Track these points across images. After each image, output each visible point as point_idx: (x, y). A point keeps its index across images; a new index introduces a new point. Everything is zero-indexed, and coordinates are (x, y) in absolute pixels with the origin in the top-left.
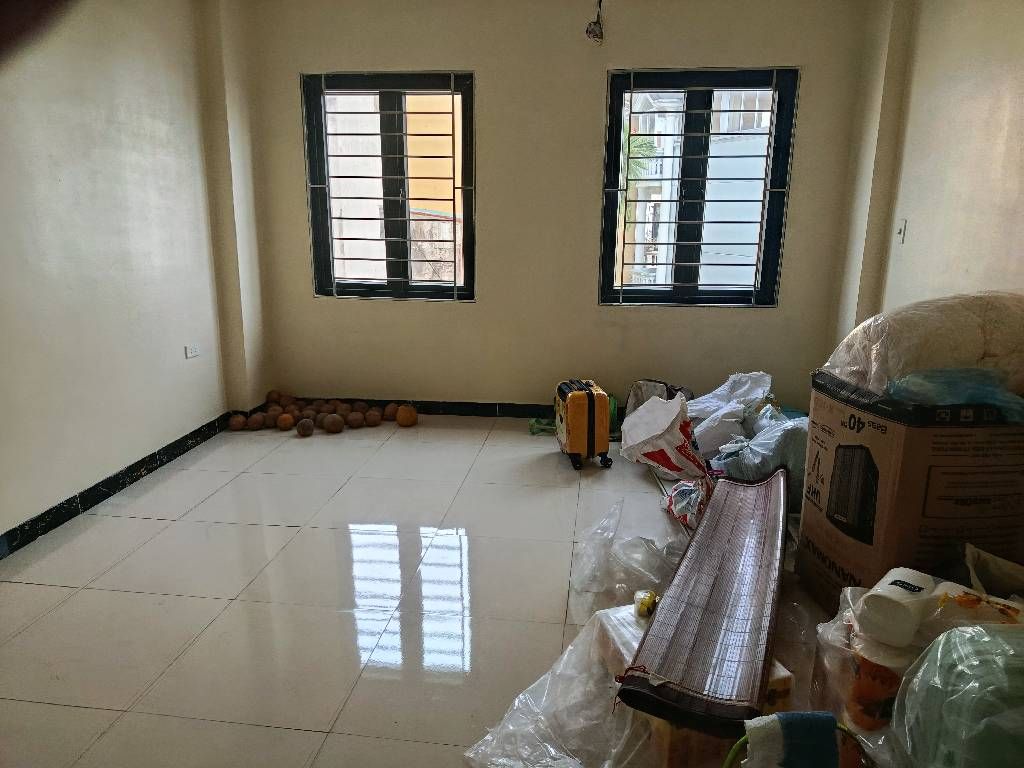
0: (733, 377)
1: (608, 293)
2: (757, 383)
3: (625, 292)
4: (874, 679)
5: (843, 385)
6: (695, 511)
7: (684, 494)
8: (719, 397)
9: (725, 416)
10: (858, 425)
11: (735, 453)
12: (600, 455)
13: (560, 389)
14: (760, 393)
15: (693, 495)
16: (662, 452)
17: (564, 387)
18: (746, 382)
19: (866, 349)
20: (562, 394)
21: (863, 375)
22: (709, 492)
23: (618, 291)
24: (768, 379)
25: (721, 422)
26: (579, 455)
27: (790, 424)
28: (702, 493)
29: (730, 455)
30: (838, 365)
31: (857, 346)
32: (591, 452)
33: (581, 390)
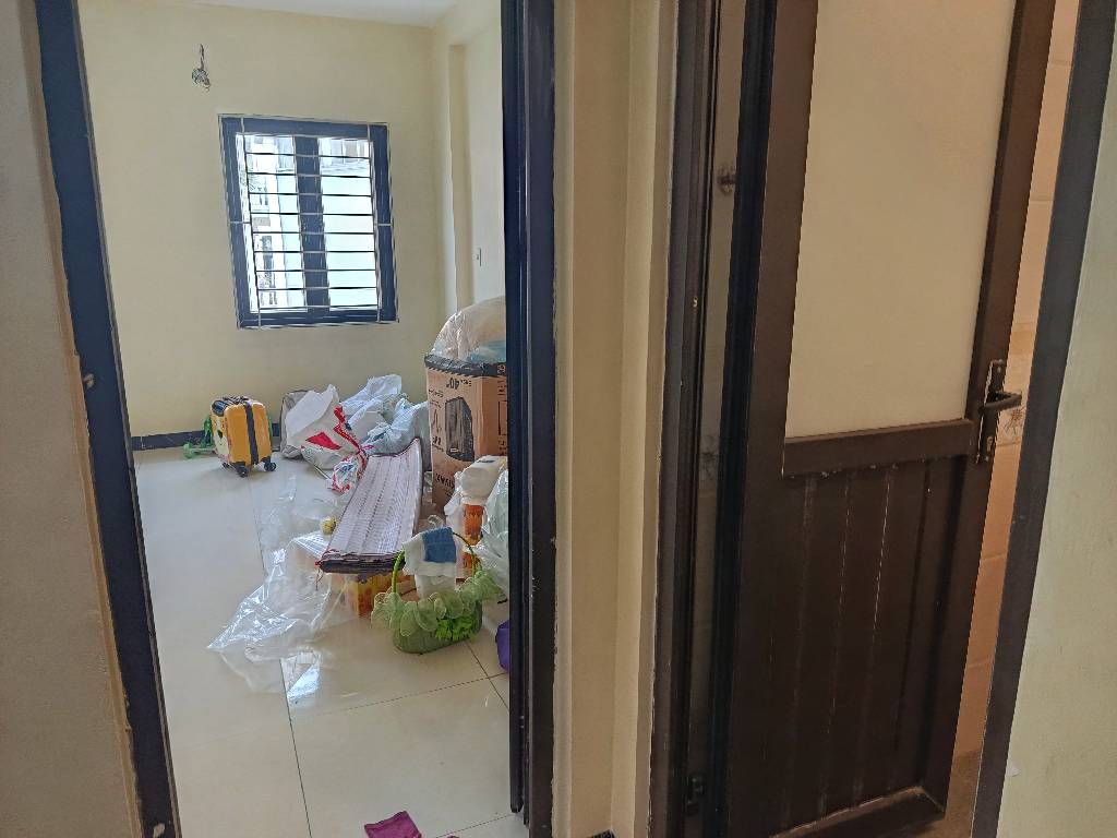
0: (371, 381)
1: (247, 319)
2: (391, 384)
3: (263, 315)
4: (473, 514)
5: (444, 361)
6: (355, 480)
7: (343, 470)
8: (362, 397)
9: (370, 409)
10: (455, 384)
11: (381, 436)
12: (264, 460)
13: (214, 406)
14: (395, 391)
15: (352, 469)
16: (322, 435)
17: (218, 404)
18: (382, 385)
19: (454, 334)
20: (218, 409)
21: (455, 352)
22: (364, 464)
23: (255, 316)
24: (399, 378)
25: (367, 414)
26: (244, 463)
27: (418, 406)
28: (359, 465)
29: (377, 437)
30: (440, 350)
31: (449, 332)
32: (255, 460)
33: (237, 403)
